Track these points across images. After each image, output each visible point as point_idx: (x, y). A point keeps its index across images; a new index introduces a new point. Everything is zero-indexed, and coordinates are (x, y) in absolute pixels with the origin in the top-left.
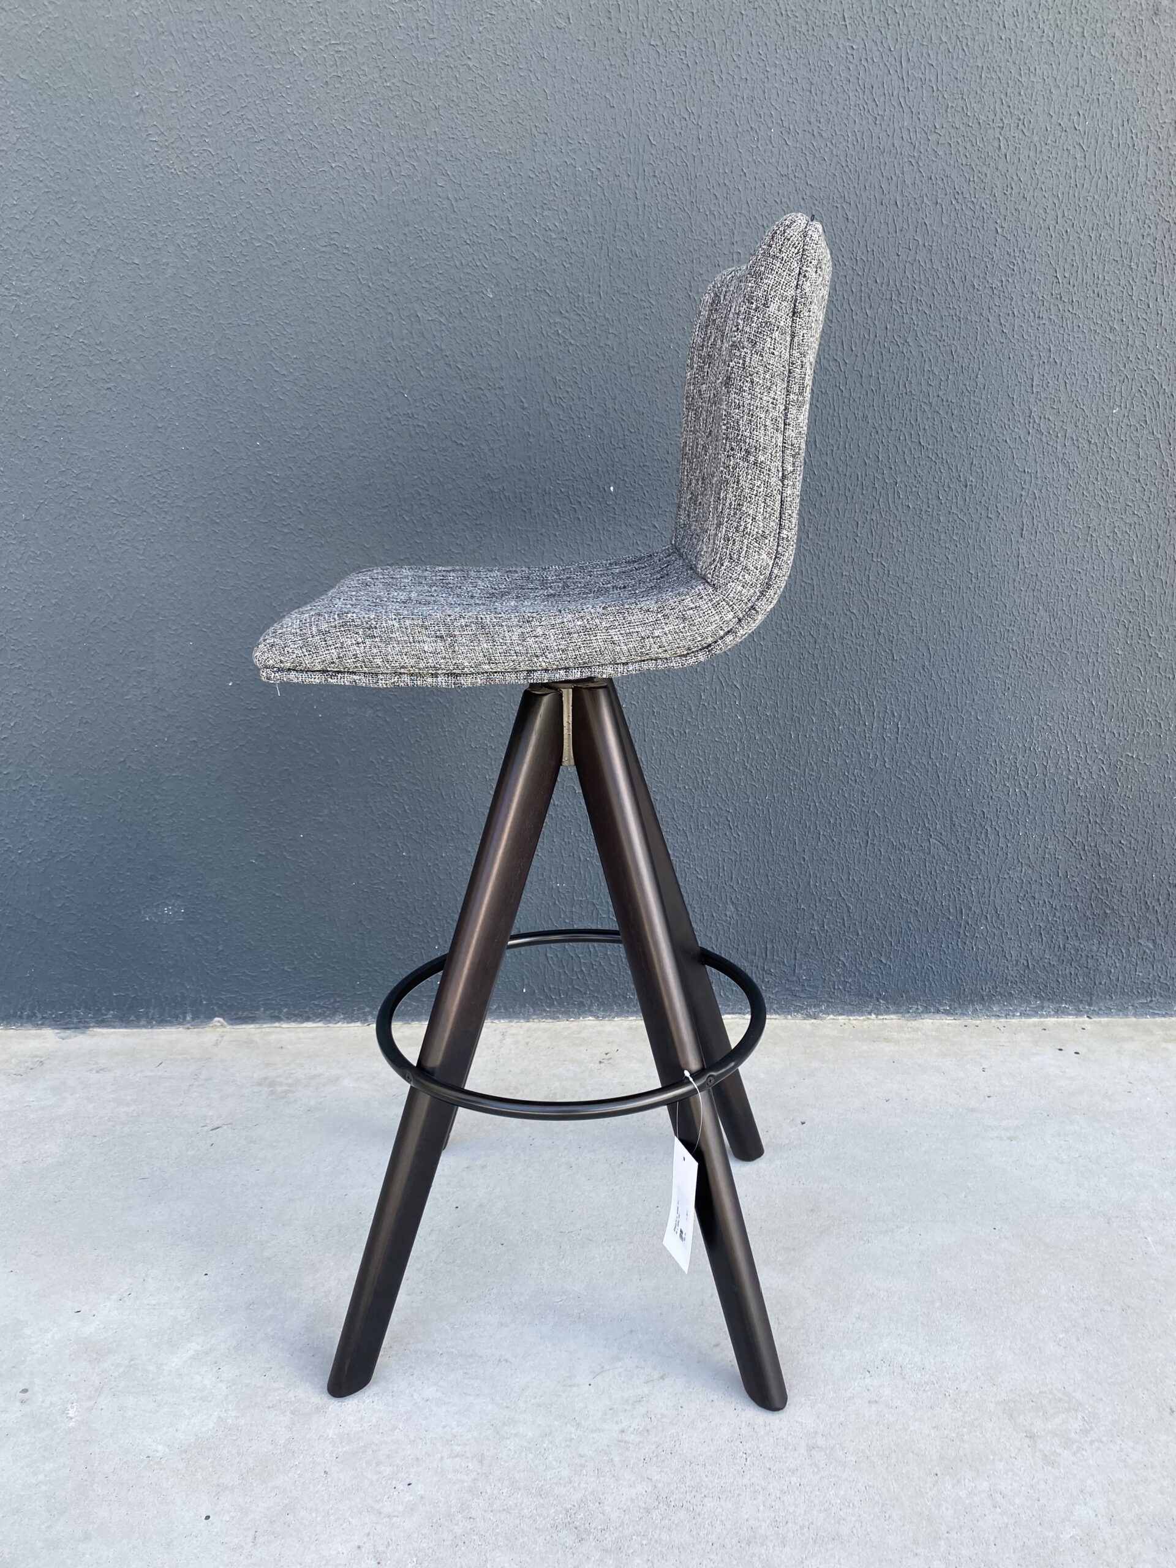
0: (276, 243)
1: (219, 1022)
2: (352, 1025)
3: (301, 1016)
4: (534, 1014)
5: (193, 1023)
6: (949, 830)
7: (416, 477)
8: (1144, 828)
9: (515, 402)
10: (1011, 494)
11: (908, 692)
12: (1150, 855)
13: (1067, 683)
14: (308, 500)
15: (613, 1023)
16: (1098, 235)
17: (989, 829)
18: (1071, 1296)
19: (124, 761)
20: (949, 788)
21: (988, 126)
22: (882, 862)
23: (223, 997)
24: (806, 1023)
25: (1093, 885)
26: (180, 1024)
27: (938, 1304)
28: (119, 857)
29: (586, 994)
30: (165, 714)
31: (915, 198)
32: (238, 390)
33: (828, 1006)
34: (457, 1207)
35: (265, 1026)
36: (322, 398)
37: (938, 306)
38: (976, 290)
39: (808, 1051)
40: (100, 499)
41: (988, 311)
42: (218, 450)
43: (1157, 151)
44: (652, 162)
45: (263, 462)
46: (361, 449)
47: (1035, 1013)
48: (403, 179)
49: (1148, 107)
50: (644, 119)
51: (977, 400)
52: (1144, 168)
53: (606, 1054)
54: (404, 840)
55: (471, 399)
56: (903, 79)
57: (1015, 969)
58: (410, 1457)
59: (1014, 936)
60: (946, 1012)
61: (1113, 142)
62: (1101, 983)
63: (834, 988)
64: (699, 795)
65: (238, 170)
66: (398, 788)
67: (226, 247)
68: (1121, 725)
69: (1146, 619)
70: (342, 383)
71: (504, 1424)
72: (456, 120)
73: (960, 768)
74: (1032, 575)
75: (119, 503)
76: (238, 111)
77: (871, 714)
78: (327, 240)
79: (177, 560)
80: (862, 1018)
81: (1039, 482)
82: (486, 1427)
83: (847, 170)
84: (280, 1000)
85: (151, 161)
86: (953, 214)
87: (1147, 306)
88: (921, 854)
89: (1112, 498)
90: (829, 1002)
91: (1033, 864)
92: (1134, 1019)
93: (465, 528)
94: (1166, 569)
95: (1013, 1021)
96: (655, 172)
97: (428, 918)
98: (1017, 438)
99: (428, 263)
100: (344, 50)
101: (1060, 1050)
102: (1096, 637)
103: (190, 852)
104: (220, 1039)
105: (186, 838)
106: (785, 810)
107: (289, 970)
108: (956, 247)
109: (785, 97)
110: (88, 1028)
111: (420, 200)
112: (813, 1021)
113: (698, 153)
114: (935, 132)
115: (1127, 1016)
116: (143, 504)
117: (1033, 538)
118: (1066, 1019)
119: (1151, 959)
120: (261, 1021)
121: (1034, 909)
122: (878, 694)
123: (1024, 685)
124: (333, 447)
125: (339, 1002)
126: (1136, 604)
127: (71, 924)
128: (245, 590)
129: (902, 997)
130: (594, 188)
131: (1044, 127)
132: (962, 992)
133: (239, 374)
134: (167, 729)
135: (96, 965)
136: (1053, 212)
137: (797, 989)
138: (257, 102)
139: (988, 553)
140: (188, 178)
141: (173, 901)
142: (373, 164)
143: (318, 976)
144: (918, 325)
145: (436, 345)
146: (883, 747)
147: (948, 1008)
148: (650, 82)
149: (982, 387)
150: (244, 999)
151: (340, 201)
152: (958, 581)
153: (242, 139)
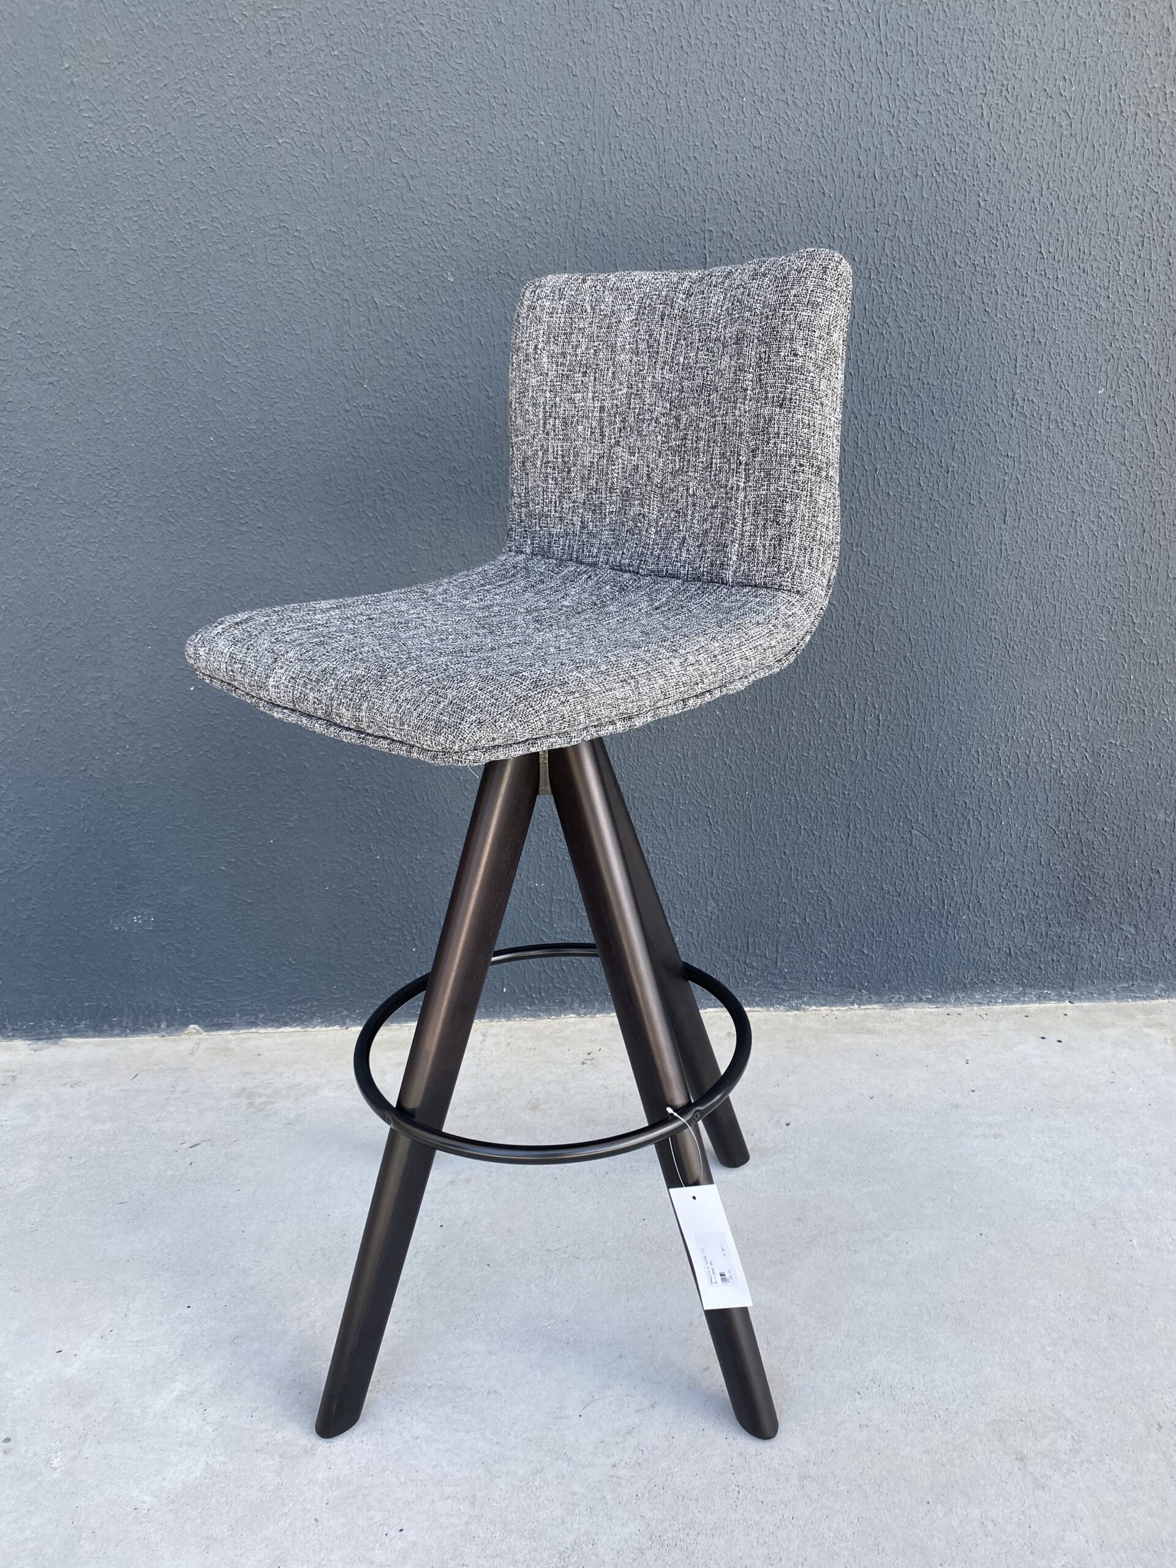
0: (222, 226)
1: (194, 1029)
2: (330, 1028)
3: (278, 1021)
4: (514, 1013)
5: (168, 1031)
6: (931, 821)
7: (378, 471)
8: (1127, 814)
9: (480, 391)
10: (994, 479)
11: (888, 683)
12: (1132, 842)
13: (1051, 671)
14: (266, 497)
15: (595, 1020)
16: (1084, 208)
17: (971, 820)
18: (1058, 1305)
19: (85, 770)
20: (931, 779)
21: (970, 93)
22: (864, 854)
23: (197, 1004)
24: (788, 1016)
25: (1076, 872)
26: (156, 1032)
27: (926, 1318)
28: (84, 867)
29: (567, 992)
30: (124, 721)
31: (894, 171)
32: (188, 383)
33: (810, 997)
34: (442, 1226)
35: (241, 1031)
36: (277, 390)
37: (918, 284)
38: (957, 267)
39: (791, 1045)
40: (47, 499)
41: (970, 289)
42: (169, 447)
43: (1145, 118)
44: (617, 135)
45: (217, 459)
46: (320, 443)
47: (1017, 999)
48: (355, 155)
49: (1137, 71)
50: (609, 88)
51: (958, 382)
52: (1132, 136)
53: (589, 1054)
54: (377, 843)
55: (433, 388)
56: (881, 42)
57: (997, 957)
58: (401, 1501)
59: (997, 925)
60: (929, 1001)
61: (1100, 108)
62: (1083, 969)
63: (817, 980)
64: (677, 792)
65: (178, 147)
66: (369, 791)
67: (169, 231)
68: (1105, 713)
69: (1131, 605)
70: (297, 374)
71: (495, 1461)
72: (409, 92)
73: (942, 759)
74: (1015, 562)
75: (69, 504)
76: (176, 83)
77: (852, 706)
78: (277, 222)
79: (131, 562)
80: (844, 1008)
81: (1022, 467)
82: (477, 1466)
83: (823, 141)
84: (256, 1006)
85: (85, 139)
86: (934, 186)
87: (1134, 282)
88: (903, 846)
89: (1097, 482)
90: (811, 993)
91: (1016, 853)
92: (1115, 1003)
93: (430, 523)
94: (1151, 554)
95: (995, 1007)
96: (621, 145)
97: (404, 921)
98: (1000, 421)
99: (384, 246)
100: (287, 16)
101: (1043, 1038)
102: (1080, 624)
103: (158, 860)
104: (196, 1046)
105: (153, 846)
106: (765, 805)
107: (264, 976)
108: (937, 221)
109: (757, 63)
110: (60, 1038)
111: (374, 178)
112: (796, 1012)
113: (666, 125)
114: (915, 100)
115: (1108, 999)
116: (93, 505)
117: (1016, 524)
118: (1049, 1005)
119: (1133, 944)
120: (238, 1027)
121: (1017, 897)
122: (859, 687)
123: (1007, 674)
124: (290, 441)
125: (316, 1006)
126: (1120, 589)
127: (37, 935)
128: (204, 592)
129: (885, 987)
130: (557, 163)
131: (1028, 94)
132: (944, 980)
133: (188, 366)
134: (128, 736)
135: (67, 976)
136: (1037, 184)
137: (779, 981)
138: (196, 73)
139: (971, 541)
140: (125, 156)
141: (142, 909)
142: (322, 140)
143: (294, 981)
144: (898, 304)
145: (396, 333)
146: (863, 740)
147: (930, 997)
148: (615, 48)
149: (964, 369)
150: (219, 1006)
151: (289, 180)
152: (940, 570)
153: (181, 114)
